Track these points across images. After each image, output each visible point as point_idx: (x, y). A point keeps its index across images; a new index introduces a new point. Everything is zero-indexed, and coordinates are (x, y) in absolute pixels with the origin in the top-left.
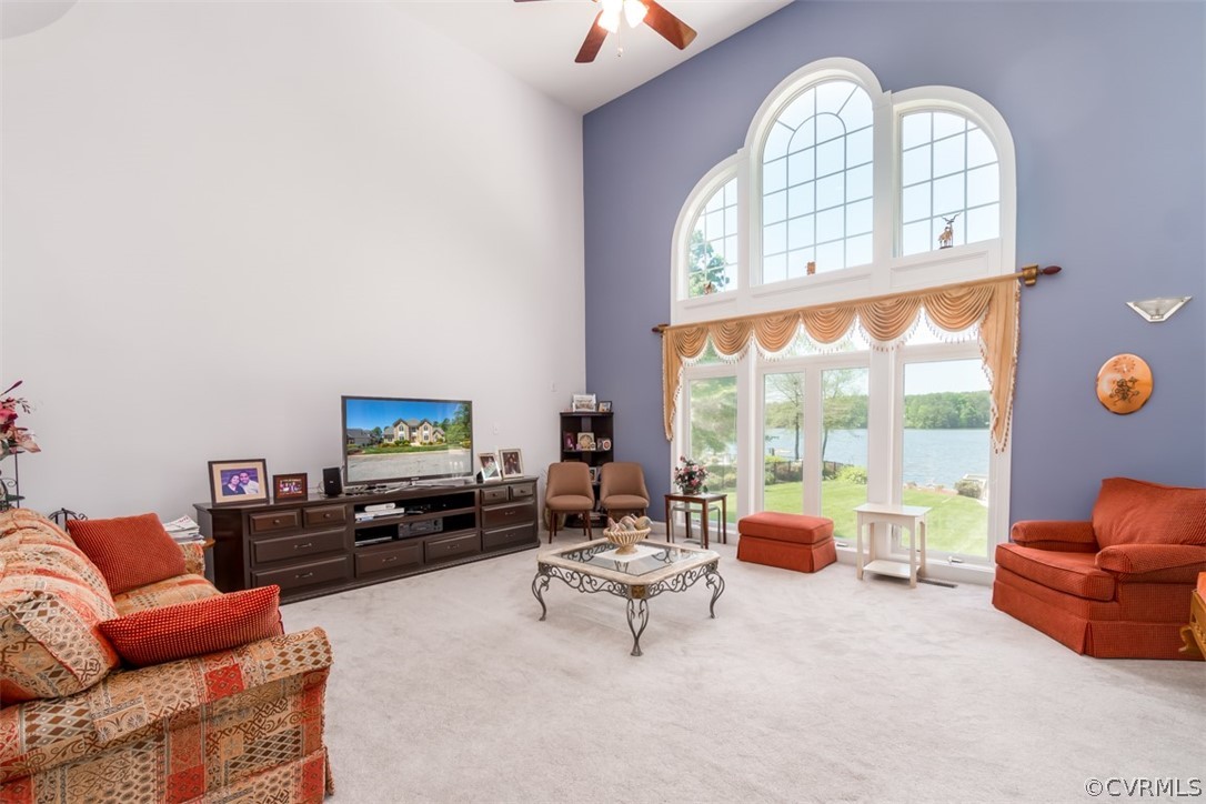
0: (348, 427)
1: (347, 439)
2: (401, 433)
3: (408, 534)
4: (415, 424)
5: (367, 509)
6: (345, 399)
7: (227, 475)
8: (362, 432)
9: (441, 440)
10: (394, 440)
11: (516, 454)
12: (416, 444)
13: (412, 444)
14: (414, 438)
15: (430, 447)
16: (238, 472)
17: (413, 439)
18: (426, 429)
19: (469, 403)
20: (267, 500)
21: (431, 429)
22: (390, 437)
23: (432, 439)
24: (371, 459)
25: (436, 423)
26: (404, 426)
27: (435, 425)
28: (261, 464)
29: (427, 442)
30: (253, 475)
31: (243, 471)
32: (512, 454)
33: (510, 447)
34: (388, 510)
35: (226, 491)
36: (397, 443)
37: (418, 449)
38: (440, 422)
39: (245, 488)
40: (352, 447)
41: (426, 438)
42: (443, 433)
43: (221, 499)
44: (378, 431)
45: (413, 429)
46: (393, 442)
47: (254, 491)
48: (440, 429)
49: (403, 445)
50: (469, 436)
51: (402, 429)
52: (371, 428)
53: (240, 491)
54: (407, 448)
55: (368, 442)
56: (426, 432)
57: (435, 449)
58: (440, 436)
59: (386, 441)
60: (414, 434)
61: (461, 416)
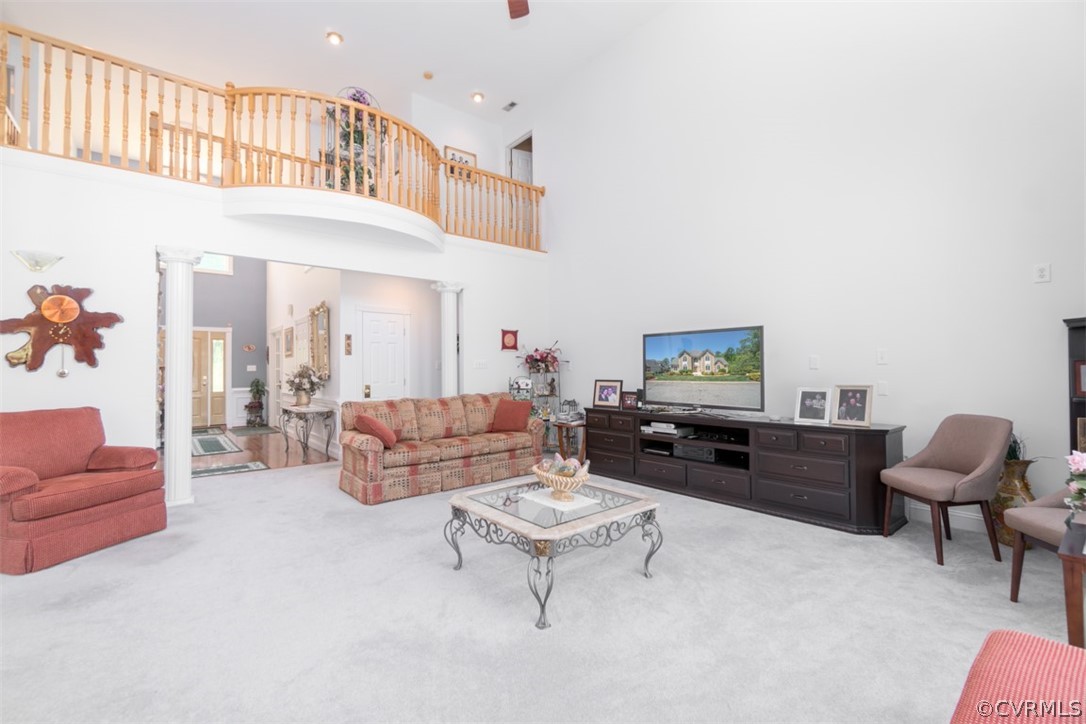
0: (647, 358)
1: (646, 368)
2: (684, 363)
3: (681, 455)
4: (698, 355)
5: (653, 424)
6: (645, 336)
7: (603, 388)
8: (655, 363)
9: (724, 371)
10: (679, 369)
11: (863, 393)
12: (698, 373)
13: (694, 373)
14: (696, 367)
15: (711, 377)
16: (607, 387)
17: (694, 369)
18: (707, 359)
19: (760, 328)
20: (619, 407)
21: (713, 359)
22: (676, 367)
23: (714, 369)
24: (662, 385)
25: (718, 353)
26: (687, 357)
27: (718, 354)
28: (619, 384)
29: (709, 372)
30: (614, 389)
31: (610, 387)
32: (855, 392)
33: (854, 381)
34: (669, 429)
35: (600, 399)
36: (681, 372)
37: (699, 379)
38: (723, 351)
39: (610, 398)
40: (649, 374)
41: (708, 368)
42: (726, 363)
43: (598, 403)
44: (666, 361)
45: (695, 359)
46: (677, 372)
47: (614, 400)
48: (722, 359)
49: (686, 374)
50: (760, 367)
51: (685, 360)
52: (662, 359)
53: (607, 399)
54: (689, 377)
55: (659, 370)
56: (707, 363)
57: (717, 379)
58: (722, 367)
59: (672, 370)
60: (696, 364)
61: (748, 344)
